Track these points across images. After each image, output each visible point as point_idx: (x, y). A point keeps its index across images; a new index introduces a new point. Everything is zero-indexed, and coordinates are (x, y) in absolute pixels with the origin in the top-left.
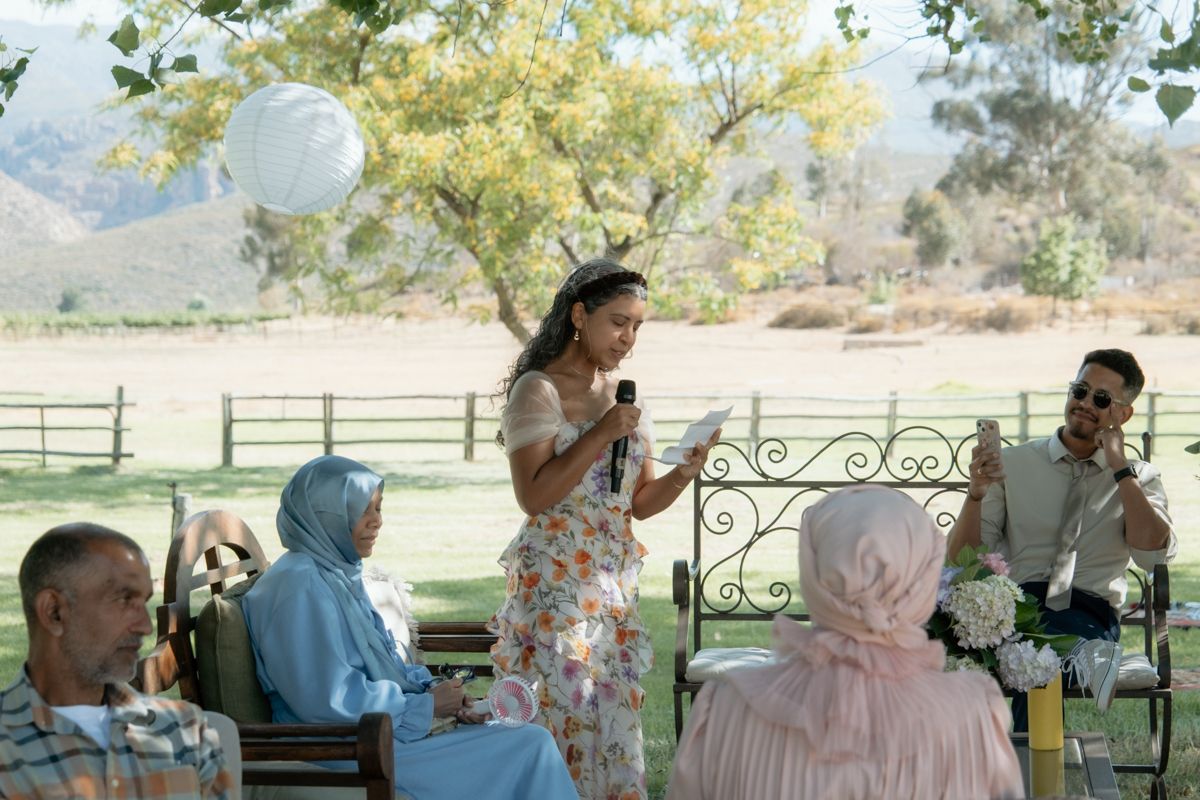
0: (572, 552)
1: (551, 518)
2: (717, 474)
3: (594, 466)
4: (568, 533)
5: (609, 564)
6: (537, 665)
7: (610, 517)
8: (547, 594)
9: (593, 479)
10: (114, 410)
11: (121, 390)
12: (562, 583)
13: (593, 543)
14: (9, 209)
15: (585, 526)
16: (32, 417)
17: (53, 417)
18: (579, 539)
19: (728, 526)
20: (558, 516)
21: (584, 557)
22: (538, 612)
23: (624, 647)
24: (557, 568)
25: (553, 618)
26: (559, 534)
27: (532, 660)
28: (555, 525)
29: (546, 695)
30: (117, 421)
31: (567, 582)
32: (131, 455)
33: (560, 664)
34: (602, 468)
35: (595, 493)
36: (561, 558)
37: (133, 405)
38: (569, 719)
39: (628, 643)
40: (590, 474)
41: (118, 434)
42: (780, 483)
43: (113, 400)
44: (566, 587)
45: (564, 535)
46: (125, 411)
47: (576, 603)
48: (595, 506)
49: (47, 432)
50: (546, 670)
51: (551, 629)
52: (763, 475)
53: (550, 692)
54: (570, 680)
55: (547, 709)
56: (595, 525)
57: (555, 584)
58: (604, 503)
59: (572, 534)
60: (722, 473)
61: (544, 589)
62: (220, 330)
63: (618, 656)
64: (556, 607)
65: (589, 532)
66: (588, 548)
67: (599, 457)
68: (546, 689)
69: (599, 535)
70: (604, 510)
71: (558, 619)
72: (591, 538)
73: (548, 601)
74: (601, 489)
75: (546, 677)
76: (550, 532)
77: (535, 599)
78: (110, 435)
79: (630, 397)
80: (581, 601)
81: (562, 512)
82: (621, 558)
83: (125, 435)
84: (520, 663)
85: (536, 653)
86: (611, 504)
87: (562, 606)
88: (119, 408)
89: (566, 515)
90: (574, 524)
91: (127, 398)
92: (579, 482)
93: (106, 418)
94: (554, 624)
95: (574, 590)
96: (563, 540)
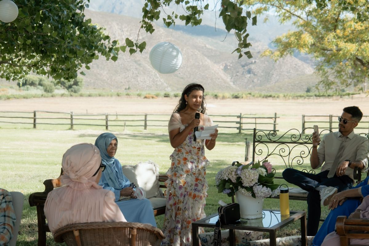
0: (182, 157)
1: (178, 149)
2: (259, 139)
3: (189, 136)
4: (182, 153)
5: (193, 161)
6: (173, 186)
7: (192, 149)
8: (176, 168)
9: (189, 139)
10: (274, 119)
11: (276, 114)
12: (179, 165)
13: (188, 156)
14: (295, 66)
15: (186, 151)
16: (253, 121)
17: (258, 121)
18: (184, 154)
19: (261, 153)
20: (180, 148)
21: (185, 159)
22: (174, 172)
23: (197, 182)
24: (178, 161)
25: (177, 174)
26: (180, 153)
27: (172, 184)
28: (179, 151)
29: (175, 193)
30: (275, 122)
31: (181, 165)
32: (278, 131)
33: (178, 186)
34: (191, 136)
35: (189, 143)
36: (179, 159)
37: (279, 117)
38: (179, 200)
39: (198, 182)
40: (188, 138)
41: (275, 125)
42: (274, 142)
43: (274, 116)
44: (180, 166)
45: (181, 153)
46: (277, 119)
47: (183, 171)
48: (189, 146)
49: (257, 124)
50: (175, 187)
51: (176, 177)
52: (270, 140)
53: (176, 193)
54: (180, 190)
55: (175, 197)
56: (188, 151)
57: (178, 165)
58: (191, 146)
59: (183, 153)
60: (260, 139)
61: (175, 167)
62: (341, 97)
63: (194, 185)
64: (178, 171)
65: (187, 153)
66: (187, 157)
67: (190, 134)
68: (175, 192)
69: (189, 154)
70: (191, 148)
71: (178, 175)
72: (188, 154)
73: (176, 170)
74: (190, 142)
75: (175, 189)
76: (178, 152)
77: (173, 169)
78: (273, 125)
79: (198, 117)
80: (184, 170)
81: (181, 148)
82: (197, 160)
83: (276, 126)
84: (171, 185)
85: (173, 183)
86: (193, 146)
87: (179, 171)
88: (275, 118)
89: (182, 148)
90: (183, 150)
91: (277, 116)
92: (185, 140)
93: (272, 121)
94: (177, 175)
95: (182, 167)
96: (180, 155)
